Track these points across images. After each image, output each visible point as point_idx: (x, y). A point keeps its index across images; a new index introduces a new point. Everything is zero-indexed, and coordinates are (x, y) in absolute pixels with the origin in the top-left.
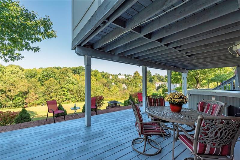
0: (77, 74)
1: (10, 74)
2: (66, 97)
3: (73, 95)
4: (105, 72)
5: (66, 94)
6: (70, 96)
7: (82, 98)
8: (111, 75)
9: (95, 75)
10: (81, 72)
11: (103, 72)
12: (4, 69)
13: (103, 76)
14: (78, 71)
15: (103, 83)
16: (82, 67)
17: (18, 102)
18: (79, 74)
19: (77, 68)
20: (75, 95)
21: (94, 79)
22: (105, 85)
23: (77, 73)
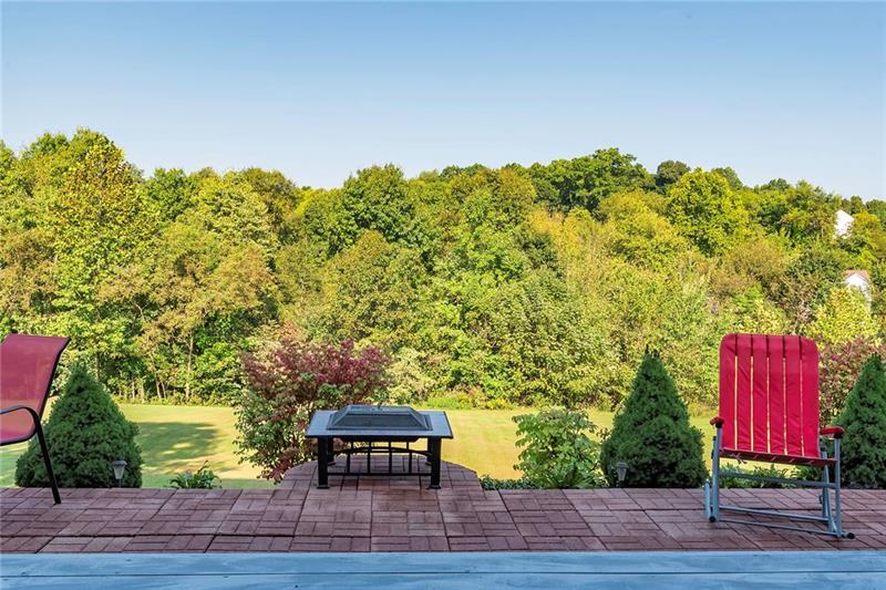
0: (577, 209)
1: (210, 214)
2: (455, 365)
3: (495, 350)
4: (793, 182)
5: (455, 338)
6: (481, 354)
7: (557, 377)
8: (853, 207)
9: (699, 210)
10: (606, 194)
11: (781, 185)
12: (193, 188)
13: (772, 219)
14: (588, 187)
15: (762, 271)
16: (613, 153)
17: (212, 370)
18: (592, 205)
19: (576, 165)
20: (511, 350)
21: (668, 237)
22: (774, 287)
23: (579, 200)
